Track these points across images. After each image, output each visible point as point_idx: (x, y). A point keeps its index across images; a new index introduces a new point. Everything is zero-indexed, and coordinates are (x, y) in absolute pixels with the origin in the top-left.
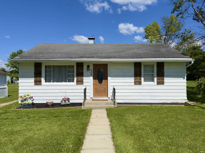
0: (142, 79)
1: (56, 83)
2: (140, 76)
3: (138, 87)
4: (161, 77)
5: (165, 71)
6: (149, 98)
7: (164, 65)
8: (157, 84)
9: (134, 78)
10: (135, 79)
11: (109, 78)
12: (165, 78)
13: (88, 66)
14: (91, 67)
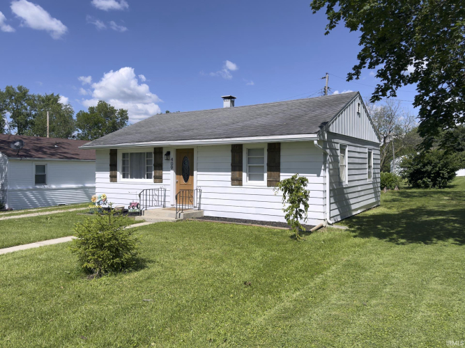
0: (244, 175)
1: (134, 180)
2: (241, 170)
3: (237, 189)
4: (274, 171)
5: (282, 160)
6: (253, 210)
7: (281, 147)
8: (268, 186)
9: (230, 174)
10: (232, 175)
11: (195, 173)
12: (281, 174)
13: (168, 154)
14: (173, 155)
